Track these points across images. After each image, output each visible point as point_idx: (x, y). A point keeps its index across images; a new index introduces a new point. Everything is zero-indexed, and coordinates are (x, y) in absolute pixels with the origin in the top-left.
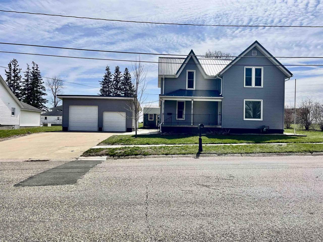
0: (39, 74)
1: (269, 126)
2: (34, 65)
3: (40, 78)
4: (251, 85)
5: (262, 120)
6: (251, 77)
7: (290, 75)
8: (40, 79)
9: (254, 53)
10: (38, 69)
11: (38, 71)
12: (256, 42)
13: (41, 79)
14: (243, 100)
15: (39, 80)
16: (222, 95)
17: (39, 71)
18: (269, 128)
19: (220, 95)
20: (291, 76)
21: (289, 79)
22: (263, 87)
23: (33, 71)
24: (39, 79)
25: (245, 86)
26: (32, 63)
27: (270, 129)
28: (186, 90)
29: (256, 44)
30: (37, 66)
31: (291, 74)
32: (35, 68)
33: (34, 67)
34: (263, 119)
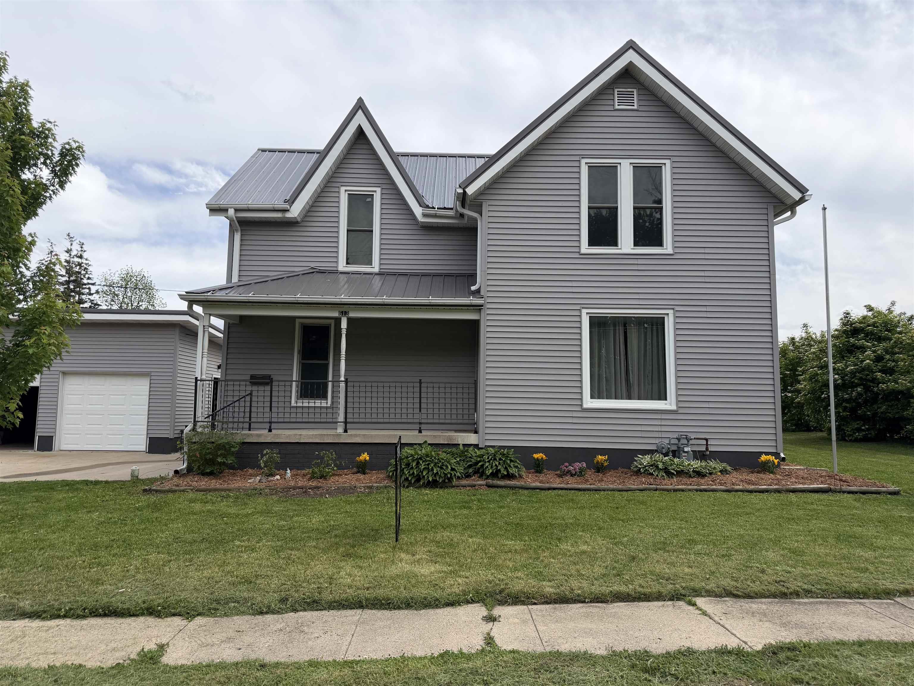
0: (87, 269)
1: (707, 437)
2: (71, 245)
3: (89, 278)
4: (613, 241)
5: (674, 407)
6: (617, 208)
7: (797, 195)
8: (89, 284)
9: (626, 98)
10: (85, 255)
11: (84, 261)
12: (631, 46)
13: (90, 281)
14: (581, 312)
15: (85, 284)
16: (478, 291)
17: (86, 260)
18: (707, 445)
19: (473, 288)
20: (802, 200)
21: (793, 213)
22: (670, 251)
23: (68, 259)
24: (85, 281)
25: (585, 248)
26: (67, 237)
27: (711, 449)
28: (336, 272)
29: (631, 56)
30: (82, 247)
31: (802, 189)
32: (74, 253)
33: (71, 250)
34: (678, 402)
